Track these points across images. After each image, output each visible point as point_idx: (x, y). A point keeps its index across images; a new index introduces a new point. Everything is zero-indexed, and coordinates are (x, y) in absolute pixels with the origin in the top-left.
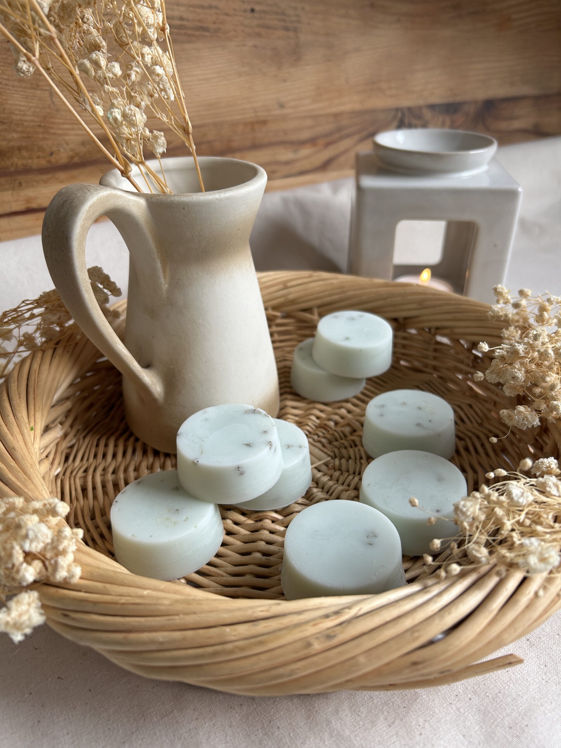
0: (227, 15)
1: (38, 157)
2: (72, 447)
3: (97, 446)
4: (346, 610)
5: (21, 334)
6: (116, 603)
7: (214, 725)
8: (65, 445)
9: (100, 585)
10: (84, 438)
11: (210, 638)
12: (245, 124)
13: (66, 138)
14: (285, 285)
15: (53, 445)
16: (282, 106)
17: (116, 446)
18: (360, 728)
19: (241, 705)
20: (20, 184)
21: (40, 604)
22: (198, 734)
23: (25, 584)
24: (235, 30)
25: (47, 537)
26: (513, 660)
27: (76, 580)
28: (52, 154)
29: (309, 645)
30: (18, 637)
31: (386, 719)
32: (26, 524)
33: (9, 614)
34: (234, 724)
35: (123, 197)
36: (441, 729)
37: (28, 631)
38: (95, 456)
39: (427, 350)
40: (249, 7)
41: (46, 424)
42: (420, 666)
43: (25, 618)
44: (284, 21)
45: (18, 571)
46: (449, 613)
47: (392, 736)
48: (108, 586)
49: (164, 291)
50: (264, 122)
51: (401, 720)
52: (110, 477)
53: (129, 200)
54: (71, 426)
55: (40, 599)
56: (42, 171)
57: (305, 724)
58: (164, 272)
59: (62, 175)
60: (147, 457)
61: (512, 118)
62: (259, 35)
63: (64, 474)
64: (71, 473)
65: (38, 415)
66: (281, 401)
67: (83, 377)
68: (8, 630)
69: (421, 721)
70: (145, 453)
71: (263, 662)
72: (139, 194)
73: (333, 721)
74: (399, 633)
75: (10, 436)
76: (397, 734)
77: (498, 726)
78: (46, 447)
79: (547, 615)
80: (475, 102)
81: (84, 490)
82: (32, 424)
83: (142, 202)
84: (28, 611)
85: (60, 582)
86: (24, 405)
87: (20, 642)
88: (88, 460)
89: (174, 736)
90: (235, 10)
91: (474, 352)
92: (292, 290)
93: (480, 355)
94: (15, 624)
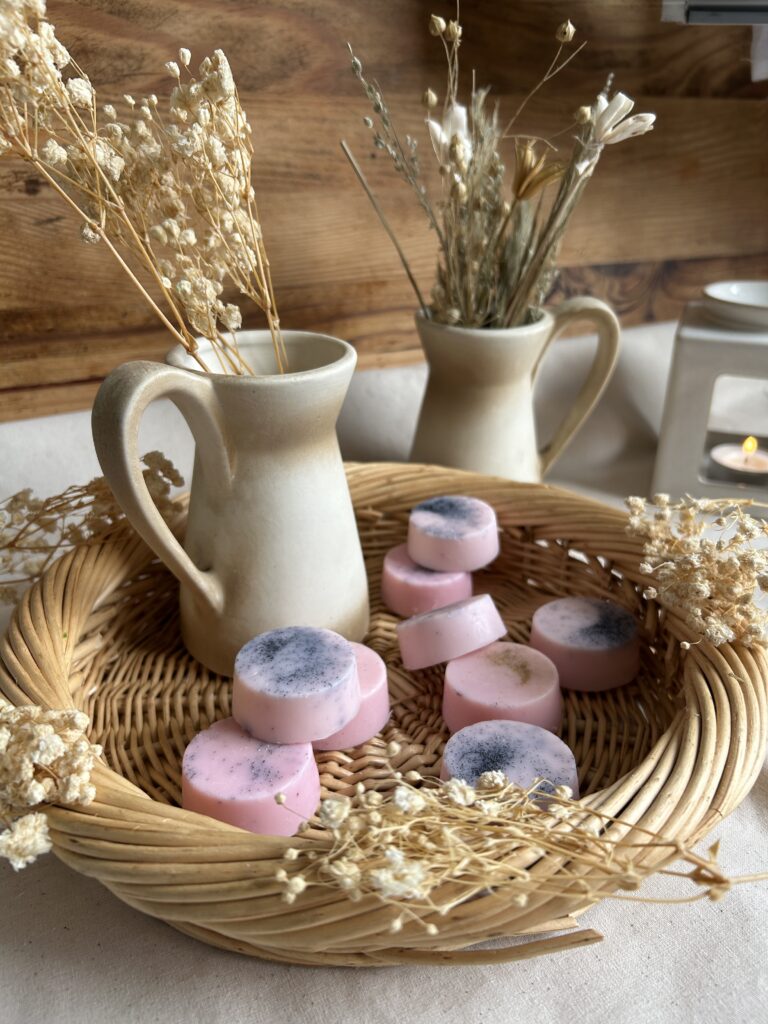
0: (342, 161)
1: (110, 318)
2: (113, 664)
3: (143, 663)
5: (66, 525)
6: (130, 829)
7: (238, 995)
8: (104, 660)
9: (115, 809)
10: (129, 653)
12: (360, 285)
14: (389, 480)
15: (89, 659)
17: (165, 665)
19: (273, 975)
20: (86, 349)
21: (47, 829)
22: (218, 1003)
23: (32, 804)
24: (351, 178)
25: (59, 750)
26: (591, 936)
27: (89, 802)
28: (125, 314)
30: (19, 864)
31: (442, 1003)
32: (39, 735)
33: (11, 837)
34: (261, 996)
35: (184, 378)
37: (31, 859)
38: (140, 676)
39: (559, 567)
40: (368, 152)
41: (85, 632)
42: (462, 923)
43: (29, 842)
45: (26, 789)
48: (123, 811)
49: (230, 482)
50: (383, 283)
51: (460, 1006)
52: (153, 701)
53: (193, 381)
54: (115, 638)
55: (48, 823)
56: (113, 333)
57: (345, 1001)
58: (231, 461)
59: (134, 339)
60: (201, 680)
62: (379, 183)
63: (100, 695)
64: (109, 693)
65: (75, 620)
66: (371, 621)
67: (135, 580)
68: (9, 855)
70: (199, 675)
72: (206, 374)
75: (37, 641)
78: (82, 659)
80: (651, 263)
81: (121, 715)
82: (66, 630)
83: (207, 383)
84: (33, 835)
85: (70, 804)
86: (58, 608)
87: (20, 870)
88: (130, 680)
89: (189, 1003)
91: (614, 572)
92: (397, 486)
93: (620, 576)
94: (17, 849)
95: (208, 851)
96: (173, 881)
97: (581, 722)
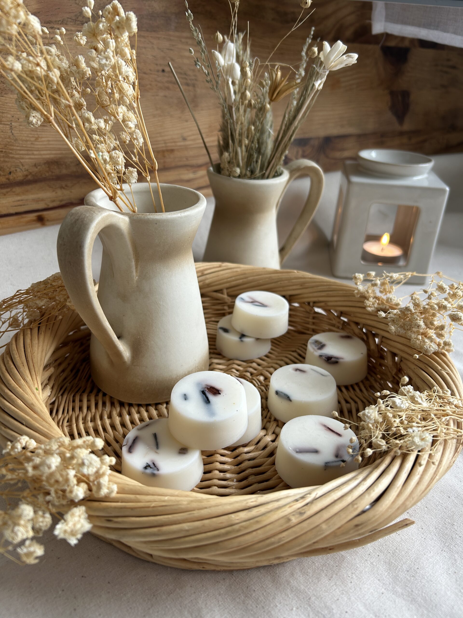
0: (145, 73)
3: (74, 401)
4: (308, 495)
6: (149, 507)
9: (132, 496)
10: (63, 394)
11: (221, 523)
13: (22, 161)
16: (184, 139)
17: (88, 401)
18: (310, 583)
21: (87, 515)
23: (76, 501)
24: (151, 85)
26: (408, 522)
27: (114, 495)
29: (289, 520)
30: (73, 541)
32: (79, 456)
33: (67, 525)
34: (222, 592)
35: (116, 216)
36: (363, 578)
37: (79, 536)
38: (74, 409)
39: (308, 318)
40: (160, 68)
42: (360, 527)
43: (78, 526)
44: (186, 79)
45: (72, 492)
46: (374, 491)
47: (333, 586)
48: (137, 496)
49: (135, 282)
50: (172, 151)
51: (337, 574)
52: (90, 425)
53: (119, 218)
55: (87, 512)
56: (2, 186)
57: (273, 585)
58: (136, 268)
59: (18, 189)
60: (115, 407)
61: (343, 150)
62: (168, 88)
65: (38, 379)
66: (210, 359)
68: (67, 537)
69: (350, 573)
70: (112, 404)
71: (260, 535)
72: (122, 213)
73: (291, 581)
74: (344, 507)
76: (335, 584)
77: (399, 571)
79: (430, 488)
80: (317, 138)
82: (37, 386)
83: (127, 219)
84: (79, 521)
85: (102, 498)
86: (27, 371)
87: (76, 545)
88: (68, 413)
90: (150, 70)
91: (342, 318)
92: (208, 276)
93: (346, 320)
94: (72, 531)
95: (204, 512)
96: (187, 534)
97: (348, 405)
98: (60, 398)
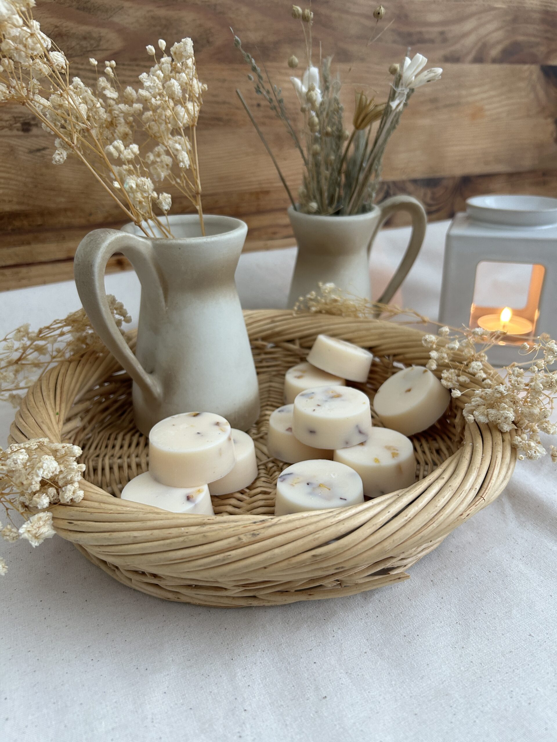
0: (237, 108)
1: (80, 217)
2: (89, 439)
3: (109, 439)
4: (270, 520)
8: (82, 436)
9: (96, 503)
11: (170, 534)
12: (251, 194)
13: (103, 202)
15: (73, 433)
17: (123, 439)
20: (64, 238)
23: (40, 507)
24: (244, 120)
27: (79, 500)
28: (91, 214)
29: (240, 539)
30: (35, 544)
33: (32, 526)
35: (134, 239)
36: (350, 634)
37: (42, 541)
38: (106, 447)
40: (254, 102)
41: (69, 415)
42: (318, 558)
46: (343, 524)
47: (311, 637)
48: (101, 504)
49: (165, 312)
52: (116, 461)
53: (139, 241)
58: (165, 297)
65: (63, 406)
67: (101, 386)
68: (29, 537)
69: (335, 628)
71: (206, 550)
72: (148, 237)
74: (304, 535)
76: (315, 636)
78: (69, 432)
80: (453, 178)
81: (95, 469)
82: (58, 411)
83: (150, 243)
85: (67, 502)
86: (52, 397)
88: (100, 449)
98: (97, 434)
